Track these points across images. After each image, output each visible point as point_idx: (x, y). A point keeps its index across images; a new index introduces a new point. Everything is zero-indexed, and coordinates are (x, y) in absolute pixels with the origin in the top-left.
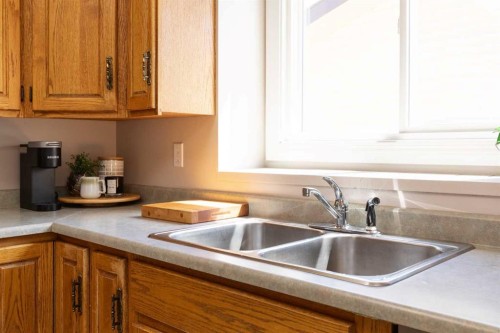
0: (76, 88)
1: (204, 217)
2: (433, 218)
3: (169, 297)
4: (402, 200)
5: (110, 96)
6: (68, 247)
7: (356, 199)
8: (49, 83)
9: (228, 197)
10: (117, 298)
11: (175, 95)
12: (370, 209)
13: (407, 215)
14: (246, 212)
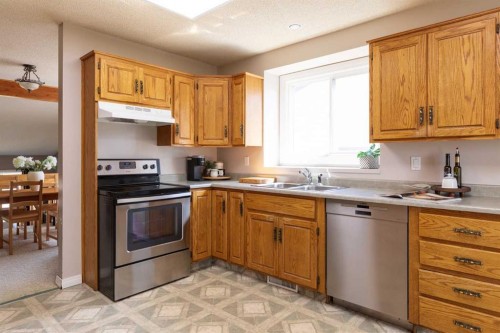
0: (213, 137)
1: (263, 182)
2: (338, 180)
3: (261, 202)
4: (330, 175)
5: (226, 140)
6: (218, 192)
7: (315, 176)
8: (204, 134)
9: (269, 176)
10: (241, 205)
11: (251, 140)
12: (319, 178)
13: (331, 180)
14: (276, 181)
